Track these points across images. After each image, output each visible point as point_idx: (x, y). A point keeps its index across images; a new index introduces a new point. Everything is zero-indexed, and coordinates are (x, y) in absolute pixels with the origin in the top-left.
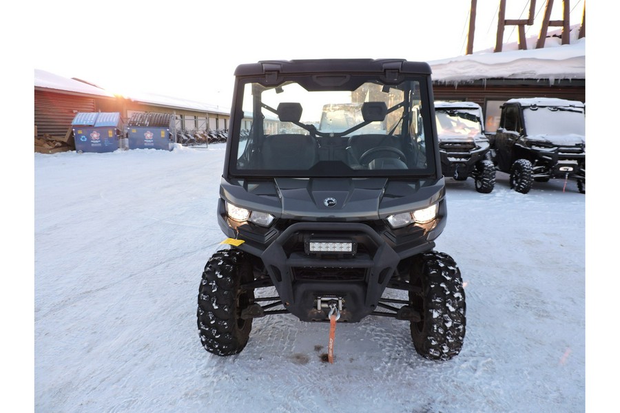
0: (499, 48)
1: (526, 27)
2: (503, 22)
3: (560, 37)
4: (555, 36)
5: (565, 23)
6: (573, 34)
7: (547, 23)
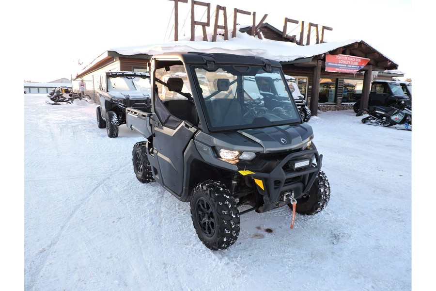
0: (192, 39)
1: (207, 27)
2: (194, 23)
3: (223, 35)
4: (220, 34)
5: (225, 27)
6: (230, 34)
7: (217, 26)
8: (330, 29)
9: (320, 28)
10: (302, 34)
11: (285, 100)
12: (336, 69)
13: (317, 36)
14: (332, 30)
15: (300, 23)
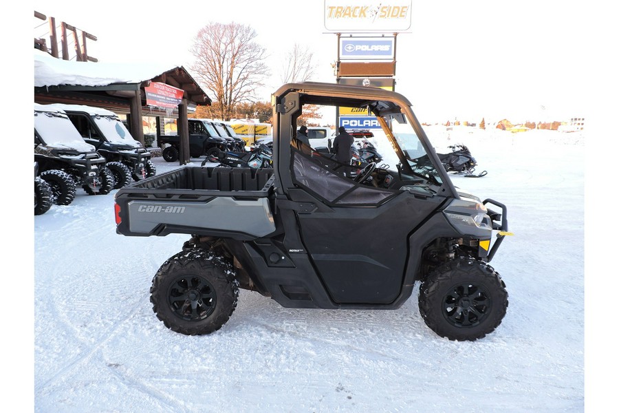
8: (93, 38)
9: (80, 34)
10: (53, 38)
11: (123, 150)
12: (158, 102)
13: (77, 45)
14: (96, 40)
15: (48, 20)
